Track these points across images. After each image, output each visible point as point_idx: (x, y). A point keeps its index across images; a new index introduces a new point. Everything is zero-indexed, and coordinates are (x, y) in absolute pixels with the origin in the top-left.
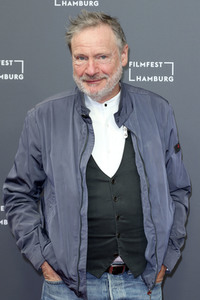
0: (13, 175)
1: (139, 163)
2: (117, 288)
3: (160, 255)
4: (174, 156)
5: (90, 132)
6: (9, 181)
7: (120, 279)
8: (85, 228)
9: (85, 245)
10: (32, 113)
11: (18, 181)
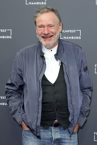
0: (9, 82)
1: (66, 77)
2: (56, 133)
3: (76, 119)
4: (83, 73)
5: (44, 63)
6: (8, 84)
7: (57, 129)
8: (40, 107)
9: (40, 115)
10: (18, 54)
11: (11, 85)
